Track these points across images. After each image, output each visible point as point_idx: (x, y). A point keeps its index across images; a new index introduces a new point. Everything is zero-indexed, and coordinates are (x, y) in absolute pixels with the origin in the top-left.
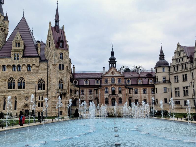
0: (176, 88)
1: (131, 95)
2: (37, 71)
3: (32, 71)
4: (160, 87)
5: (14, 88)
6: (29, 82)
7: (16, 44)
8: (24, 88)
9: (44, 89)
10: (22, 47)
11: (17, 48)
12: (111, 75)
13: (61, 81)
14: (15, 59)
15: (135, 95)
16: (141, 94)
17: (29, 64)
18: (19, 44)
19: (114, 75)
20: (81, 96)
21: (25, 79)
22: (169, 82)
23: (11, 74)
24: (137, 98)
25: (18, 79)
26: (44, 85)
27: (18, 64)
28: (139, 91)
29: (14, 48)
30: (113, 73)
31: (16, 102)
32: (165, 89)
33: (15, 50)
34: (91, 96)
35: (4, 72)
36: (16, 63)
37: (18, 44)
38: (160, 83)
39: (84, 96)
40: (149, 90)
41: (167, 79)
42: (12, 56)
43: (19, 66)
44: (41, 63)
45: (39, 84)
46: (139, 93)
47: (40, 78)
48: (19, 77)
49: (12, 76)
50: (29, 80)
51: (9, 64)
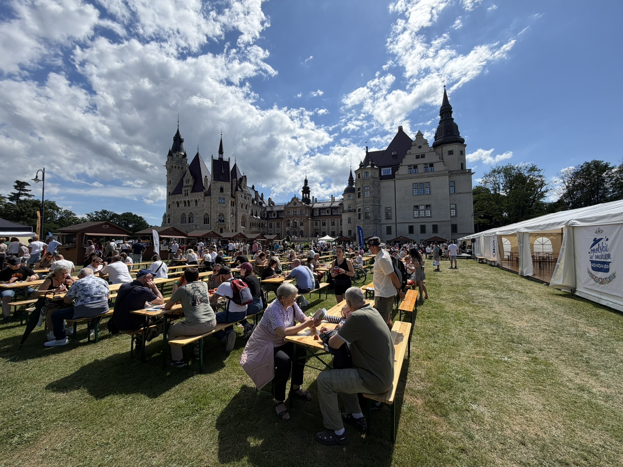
1: (318, 227)
2: (203, 206)
3: (198, 206)
5: (186, 223)
6: (197, 216)
8: (193, 222)
9: (208, 223)
10: (191, 183)
11: (187, 184)
12: (293, 206)
13: (221, 215)
14: (185, 195)
15: (322, 227)
17: (196, 199)
20: (269, 229)
21: (194, 214)
23: (183, 210)
24: (325, 231)
25: (188, 214)
26: (209, 218)
27: (188, 199)
28: (327, 222)
29: (185, 184)
30: (295, 204)
32: (350, 219)
33: (186, 187)
34: (278, 229)
35: (178, 208)
36: (187, 199)
37: (188, 181)
38: (345, 212)
39: (272, 229)
40: (337, 221)
41: (353, 208)
42: (183, 193)
43: (188, 201)
44: (206, 197)
45: (205, 218)
46: (327, 225)
47: (206, 212)
48: (189, 212)
49: (184, 212)
50: (196, 214)
51: (181, 200)
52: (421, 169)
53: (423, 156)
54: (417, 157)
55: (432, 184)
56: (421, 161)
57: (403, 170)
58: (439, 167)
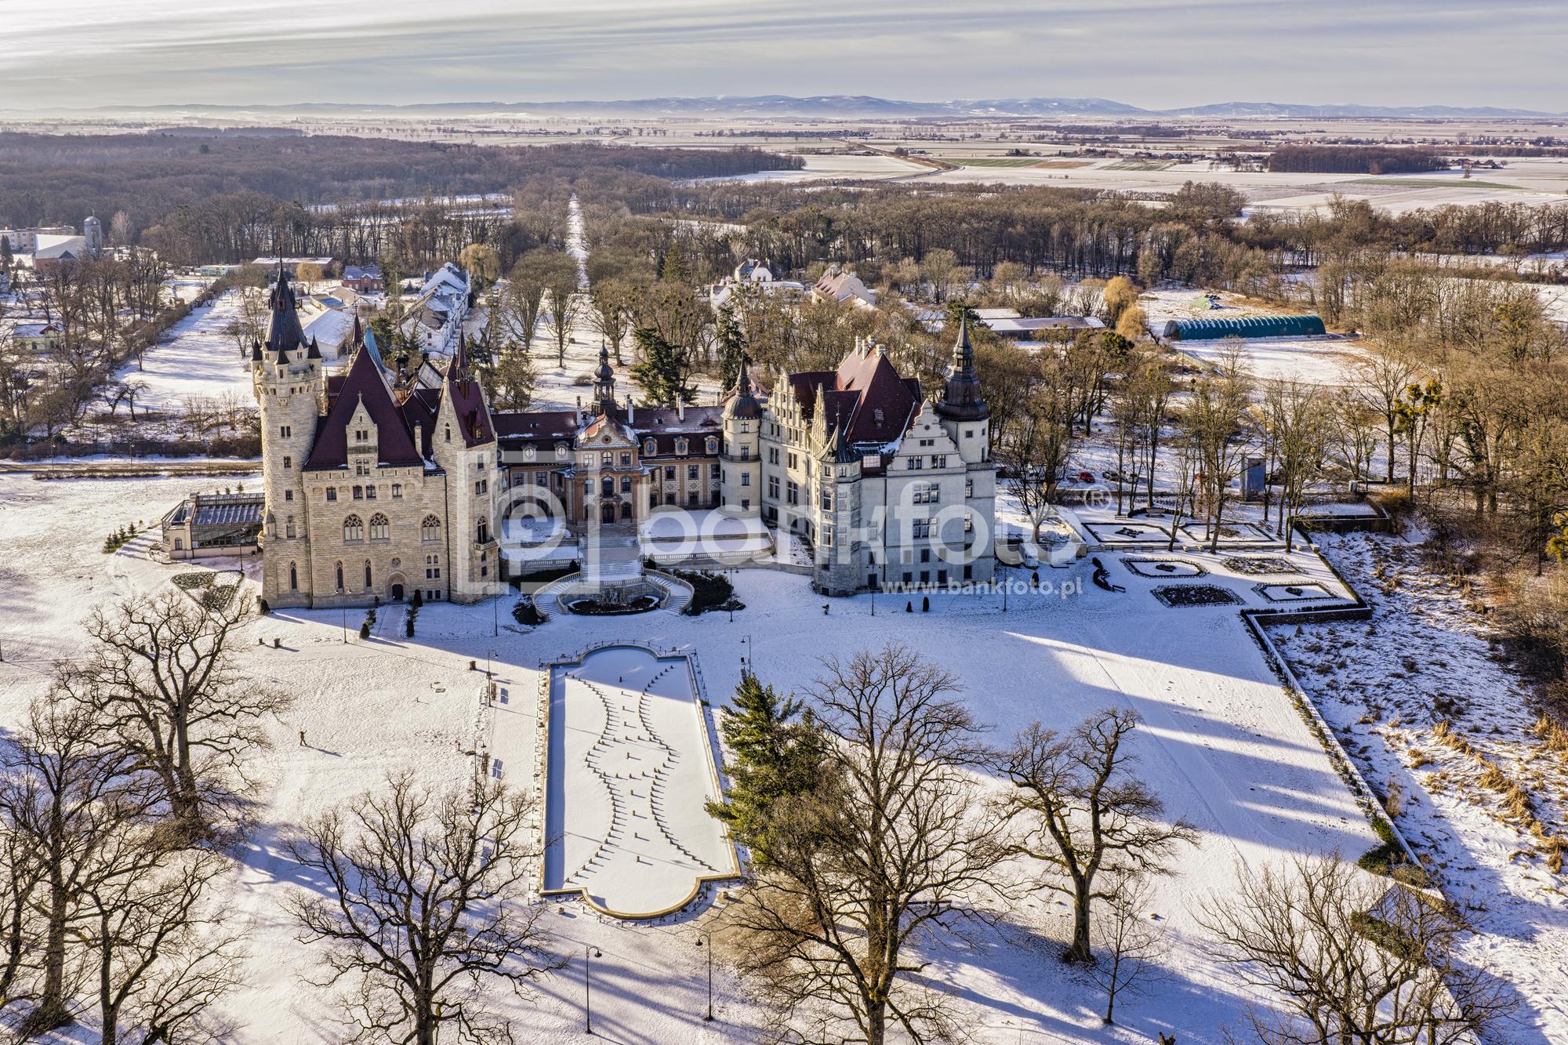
0: (771, 478)
1: (656, 483)
2: (420, 498)
3: (404, 497)
4: (733, 471)
5: (361, 539)
6: (400, 523)
7: (358, 433)
8: (386, 538)
9: (439, 539)
10: (373, 441)
11: (362, 443)
12: (603, 445)
13: (482, 521)
14: (359, 473)
15: (666, 483)
16: (682, 480)
17: (397, 482)
18: (365, 433)
19: (611, 445)
21: (389, 515)
22: (757, 458)
23: (350, 507)
24: (673, 491)
25: (369, 517)
26: (439, 527)
27: (368, 483)
28: (677, 471)
29: (352, 442)
30: (607, 439)
31: (368, 570)
32: (745, 476)
33: (358, 450)
35: (331, 503)
36: (364, 482)
37: (362, 434)
38: (732, 459)
40: (704, 468)
41: (752, 451)
42: (352, 465)
43: (371, 488)
44: (428, 478)
45: (425, 527)
46: (677, 477)
47: (428, 512)
48: (373, 513)
49: (354, 511)
50: (397, 517)
51: (344, 483)
52: (927, 463)
53: (931, 443)
54: (923, 443)
55: (942, 487)
56: (927, 449)
57: (899, 464)
58: (953, 462)
